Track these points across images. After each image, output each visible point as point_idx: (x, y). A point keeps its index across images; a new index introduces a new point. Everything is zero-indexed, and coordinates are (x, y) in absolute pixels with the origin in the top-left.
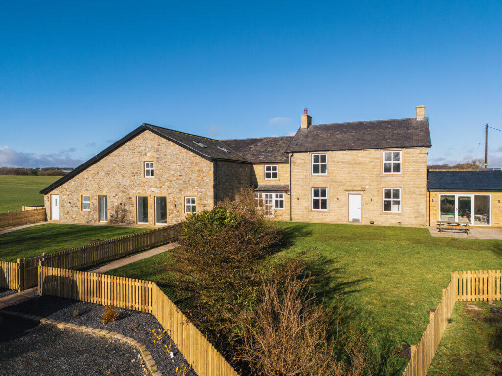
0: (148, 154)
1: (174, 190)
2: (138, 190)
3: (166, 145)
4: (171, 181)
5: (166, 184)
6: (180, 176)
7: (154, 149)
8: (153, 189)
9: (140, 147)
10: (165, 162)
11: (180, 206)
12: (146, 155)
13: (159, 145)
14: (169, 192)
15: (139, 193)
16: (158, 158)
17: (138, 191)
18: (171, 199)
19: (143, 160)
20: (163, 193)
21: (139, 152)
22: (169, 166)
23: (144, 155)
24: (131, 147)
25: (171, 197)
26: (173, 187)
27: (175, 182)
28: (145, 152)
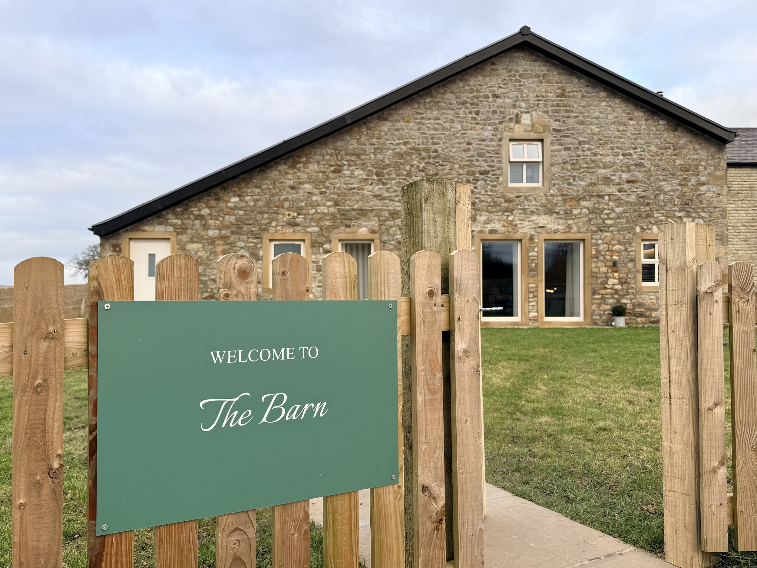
0: (526, 119)
1: (609, 222)
2: (488, 222)
3: (583, 96)
4: (599, 196)
5: (584, 203)
6: (628, 182)
7: (545, 106)
8: (543, 220)
9: (496, 96)
10: (580, 143)
11: (630, 265)
12: (518, 122)
13: (562, 95)
14: (594, 228)
15: (492, 232)
16: (560, 131)
17: (489, 227)
18: (601, 248)
19: (507, 135)
20: (575, 229)
21: (494, 112)
22: (595, 155)
23: (511, 120)
24: (465, 96)
25: (600, 242)
26: (606, 211)
27: (613, 198)
28: (515, 111)
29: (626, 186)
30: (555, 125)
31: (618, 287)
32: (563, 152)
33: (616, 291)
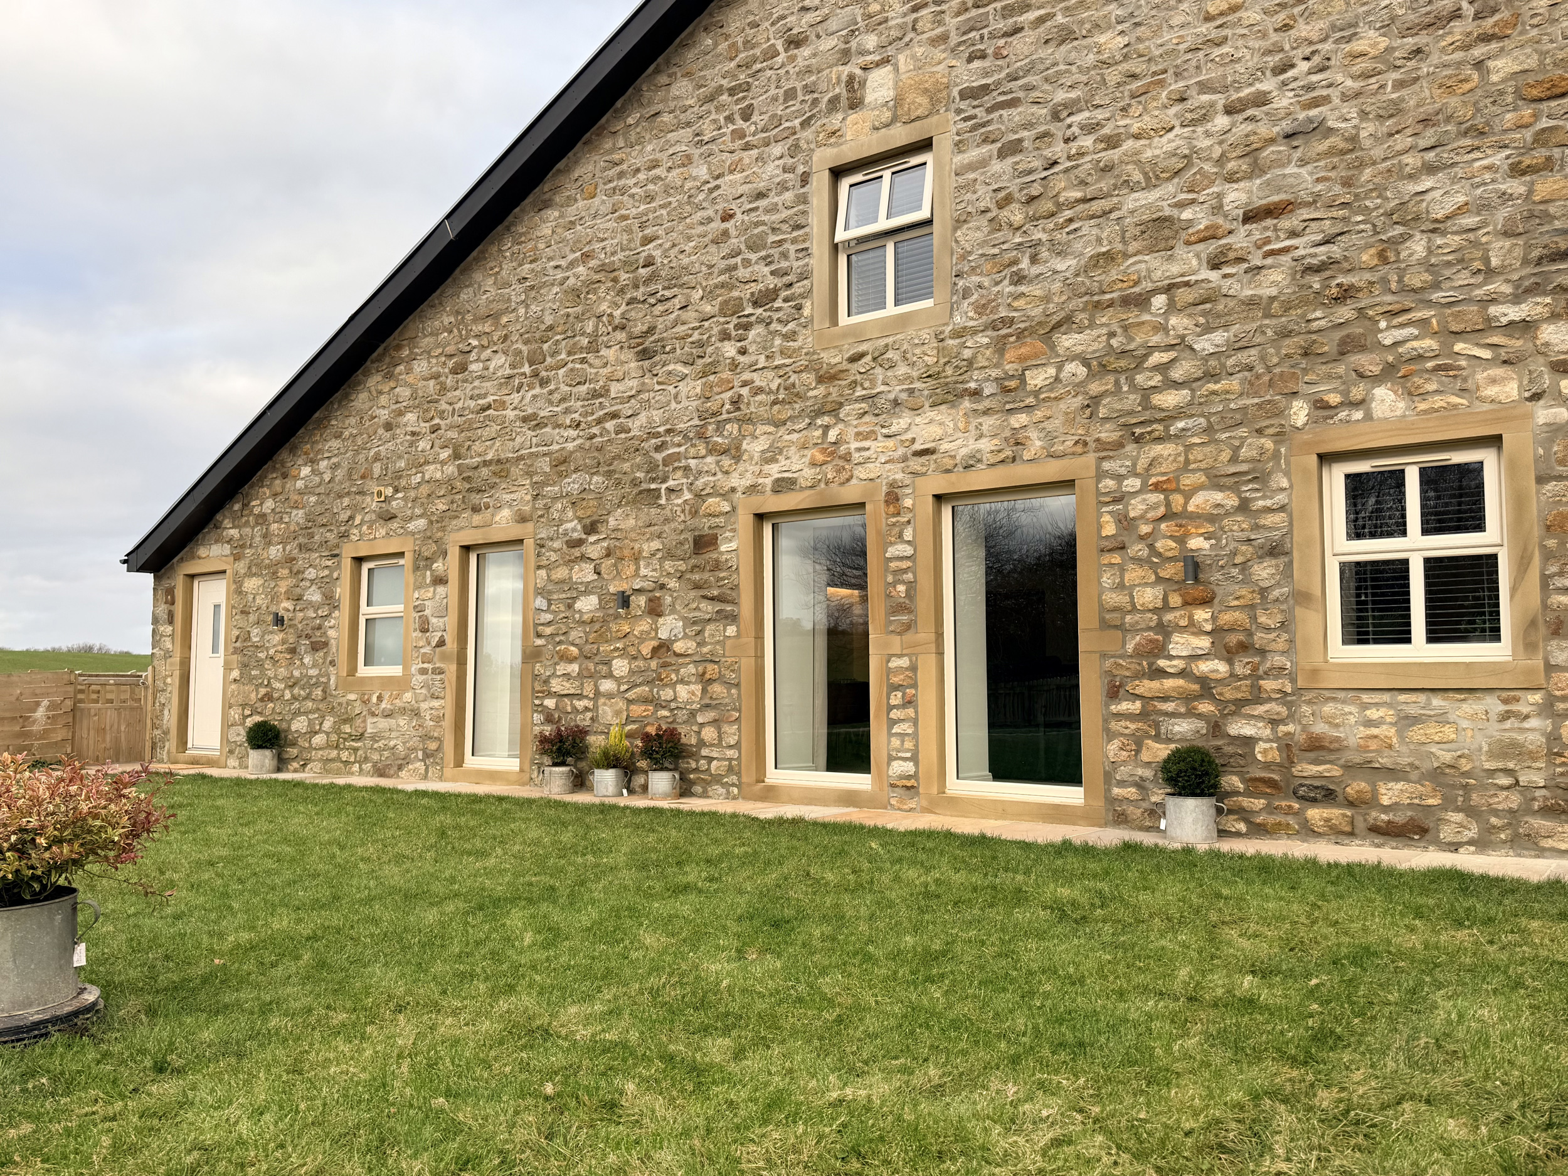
0: (878, 86)
1: (1170, 399)
2: (770, 457)
4: (1127, 302)
5: (1067, 341)
6: (1251, 217)
7: (938, 18)
8: (930, 425)
10: (1056, 116)
11: (1264, 571)
12: (855, 104)
14: (1108, 433)
15: (783, 485)
16: (985, 89)
18: (1136, 507)
19: (825, 157)
20: (1036, 444)
21: (790, 94)
22: (1112, 142)
23: (834, 102)
24: (717, 75)
25: (1132, 484)
26: (1157, 358)
27: (1184, 296)
28: (846, 70)
29: (1242, 238)
30: (969, 75)
31: (1216, 667)
32: (997, 166)
33: (1206, 686)
